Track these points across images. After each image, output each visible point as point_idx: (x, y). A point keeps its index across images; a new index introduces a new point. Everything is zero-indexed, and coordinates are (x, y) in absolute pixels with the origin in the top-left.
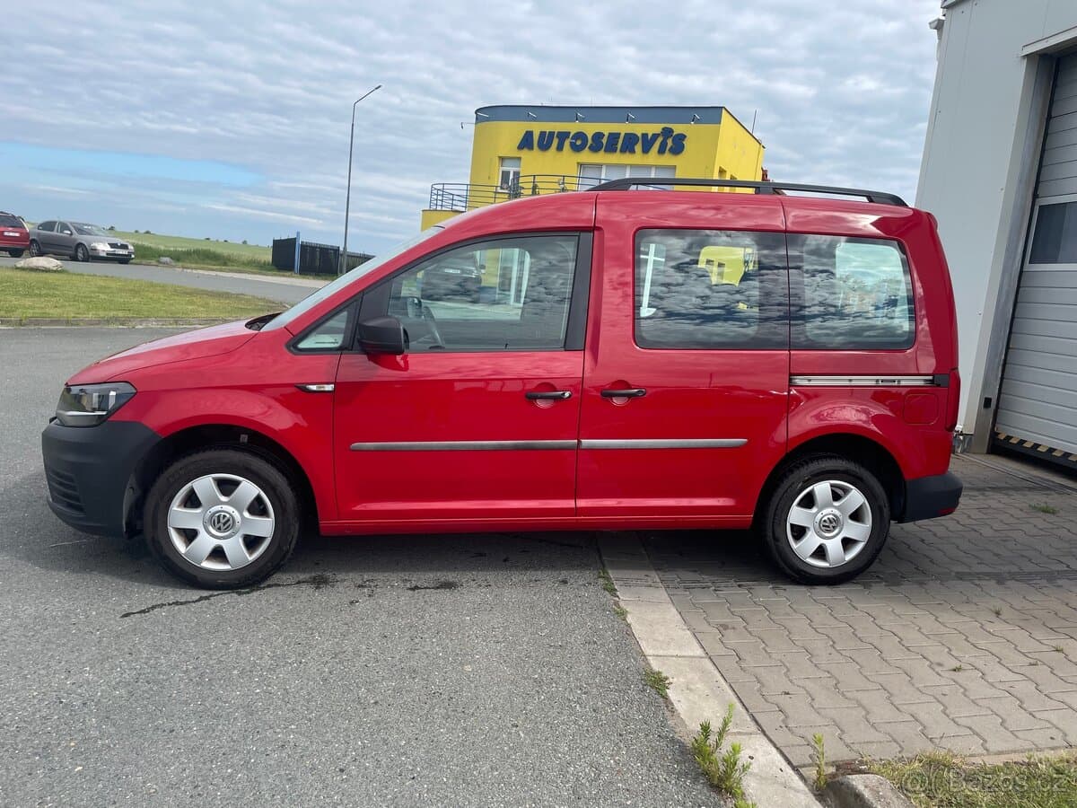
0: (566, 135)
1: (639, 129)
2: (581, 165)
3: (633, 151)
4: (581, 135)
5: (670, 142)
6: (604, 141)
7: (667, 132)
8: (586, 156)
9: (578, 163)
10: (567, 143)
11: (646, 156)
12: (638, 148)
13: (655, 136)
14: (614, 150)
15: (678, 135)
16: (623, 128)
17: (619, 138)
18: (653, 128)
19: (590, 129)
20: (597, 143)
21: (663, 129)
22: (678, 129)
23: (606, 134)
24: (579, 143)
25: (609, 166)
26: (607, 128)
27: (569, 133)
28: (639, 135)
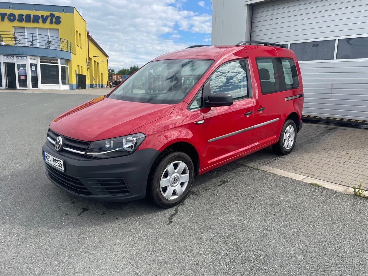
0: (5, 14)
1: (40, 13)
2: (14, 27)
3: (38, 22)
4: (12, 15)
5: (54, 20)
6: (24, 17)
7: (52, 16)
8: (16, 24)
9: (13, 26)
10: (6, 18)
11: (44, 24)
12: (40, 21)
13: (47, 17)
14: (30, 22)
15: (57, 17)
16: (33, 13)
17: (31, 16)
18: (46, 14)
19: (17, 12)
20: (21, 18)
21: (50, 14)
22: (57, 14)
23: (25, 15)
24: (12, 18)
25: (28, 28)
26: (25, 12)
27: (6, 14)
28: (40, 16)
